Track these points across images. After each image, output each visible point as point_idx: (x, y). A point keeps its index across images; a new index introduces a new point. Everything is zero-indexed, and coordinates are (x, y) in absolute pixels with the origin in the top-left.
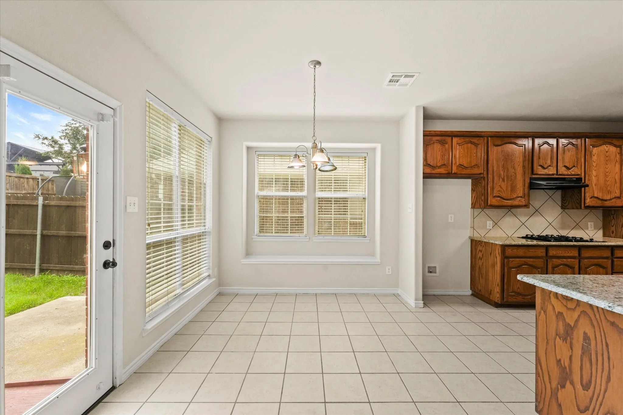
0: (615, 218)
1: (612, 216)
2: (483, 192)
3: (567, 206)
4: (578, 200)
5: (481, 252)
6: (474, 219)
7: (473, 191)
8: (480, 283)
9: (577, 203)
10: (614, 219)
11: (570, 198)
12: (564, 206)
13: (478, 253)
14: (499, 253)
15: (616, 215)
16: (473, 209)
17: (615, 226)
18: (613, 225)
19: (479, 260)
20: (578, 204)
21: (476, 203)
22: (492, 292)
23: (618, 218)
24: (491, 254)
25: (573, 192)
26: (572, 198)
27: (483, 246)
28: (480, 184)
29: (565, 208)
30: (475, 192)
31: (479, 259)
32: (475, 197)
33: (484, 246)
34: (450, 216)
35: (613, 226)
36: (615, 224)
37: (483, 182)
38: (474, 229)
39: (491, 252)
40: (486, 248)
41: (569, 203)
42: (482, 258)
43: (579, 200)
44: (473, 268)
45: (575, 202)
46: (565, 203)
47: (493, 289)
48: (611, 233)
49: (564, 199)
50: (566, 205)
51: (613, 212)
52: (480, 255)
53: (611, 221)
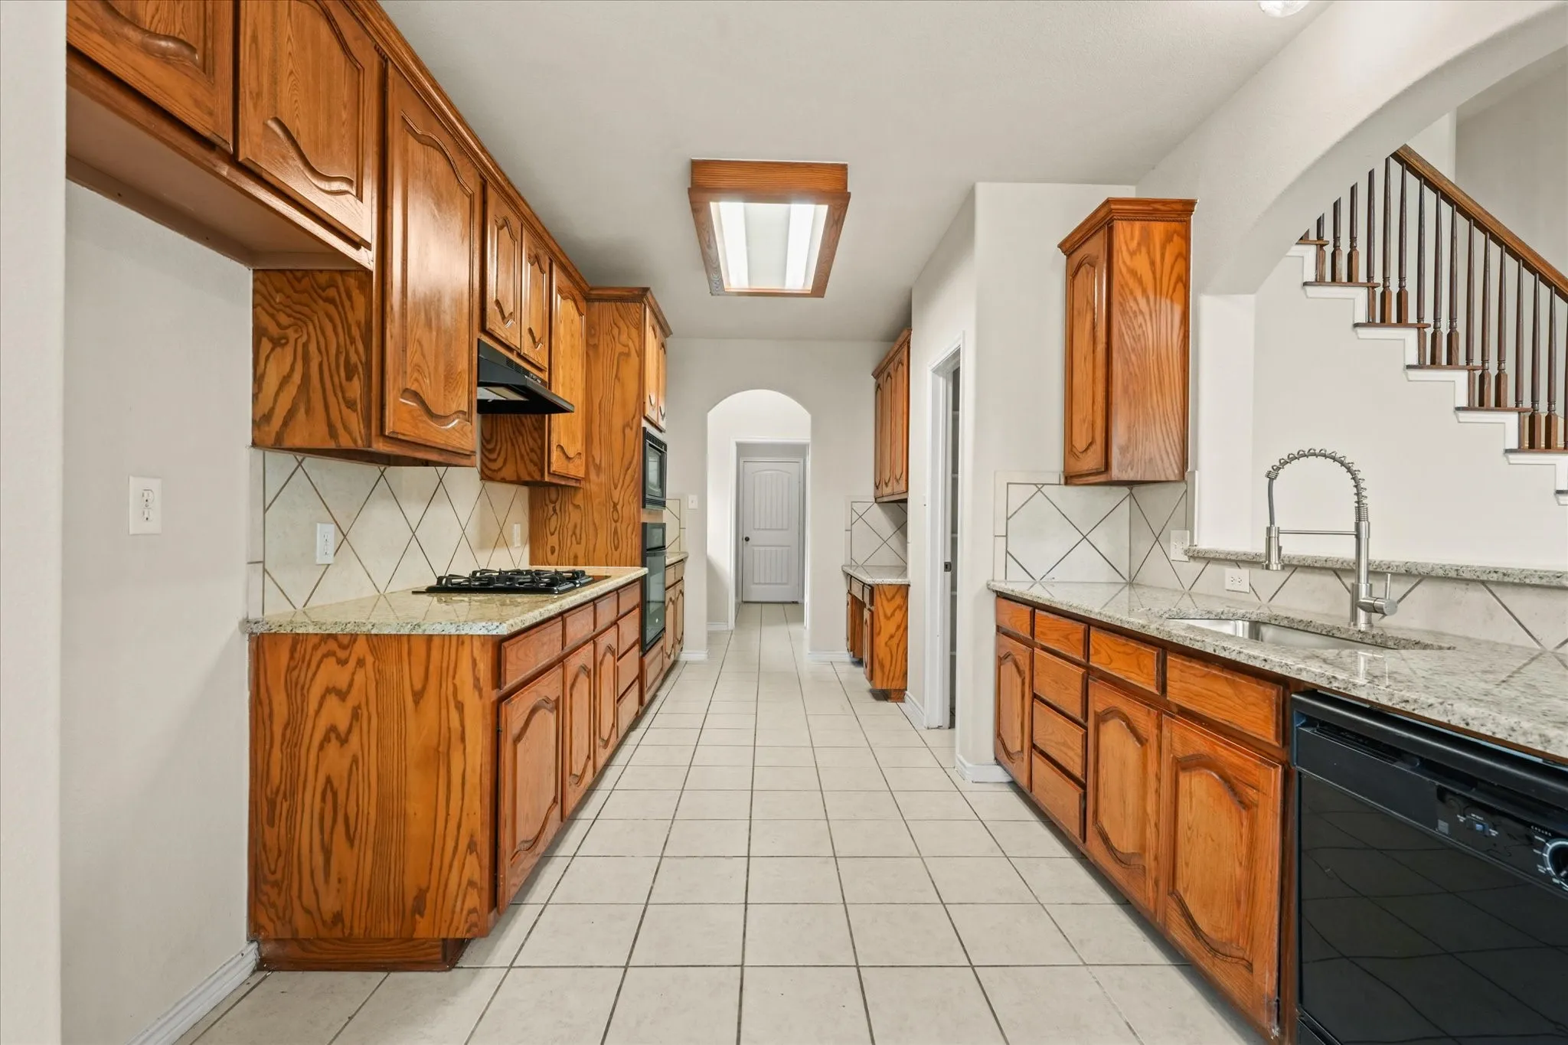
0: (558, 511)
1: (551, 507)
2: (354, 358)
3: (500, 469)
4: (532, 450)
5: (342, 696)
6: (265, 511)
7: (266, 345)
8: (333, 878)
9: (531, 461)
10: (557, 514)
11: (509, 444)
12: (490, 469)
13: (313, 705)
14: (477, 679)
15: (559, 501)
16: (259, 453)
17: (557, 532)
18: (552, 530)
19: (321, 747)
20: (535, 464)
21: (301, 414)
22: (430, 896)
23: (565, 512)
24: (418, 696)
25: (518, 422)
26: (517, 447)
27: (361, 663)
28: (331, 309)
29: (491, 479)
30: (289, 349)
31: (326, 739)
32: (285, 380)
33: (370, 660)
34: (135, 485)
35: (552, 534)
36: (558, 529)
37: (359, 299)
38: (265, 570)
39: (418, 686)
40: (379, 672)
41: (505, 460)
42: (350, 731)
43: (539, 452)
44: (272, 804)
45: (526, 457)
46: (495, 460)
47: (434, 884)
48: (549, 553)
49: (490, 447)
50: (495, 466)
51: (553, 496)
52: (337, 713)
53: (550, 519)
